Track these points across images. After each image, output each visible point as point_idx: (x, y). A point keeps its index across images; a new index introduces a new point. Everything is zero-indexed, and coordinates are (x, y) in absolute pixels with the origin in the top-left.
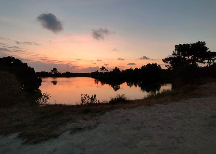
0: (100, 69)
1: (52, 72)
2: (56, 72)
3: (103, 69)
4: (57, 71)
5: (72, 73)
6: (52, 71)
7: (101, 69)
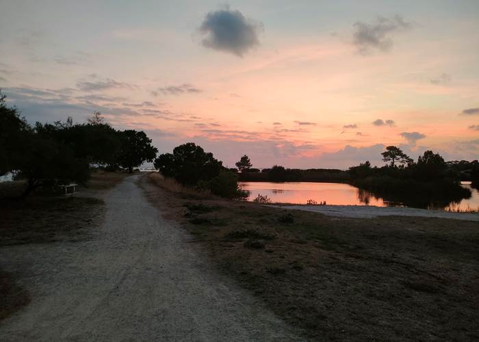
0: (382, 157)
1: (237, 168)
2: (246, 167)
3: (393, 157)
4: (249, 165)
5: (288, 170)
6: (238, 164)
7: (385, 154)
